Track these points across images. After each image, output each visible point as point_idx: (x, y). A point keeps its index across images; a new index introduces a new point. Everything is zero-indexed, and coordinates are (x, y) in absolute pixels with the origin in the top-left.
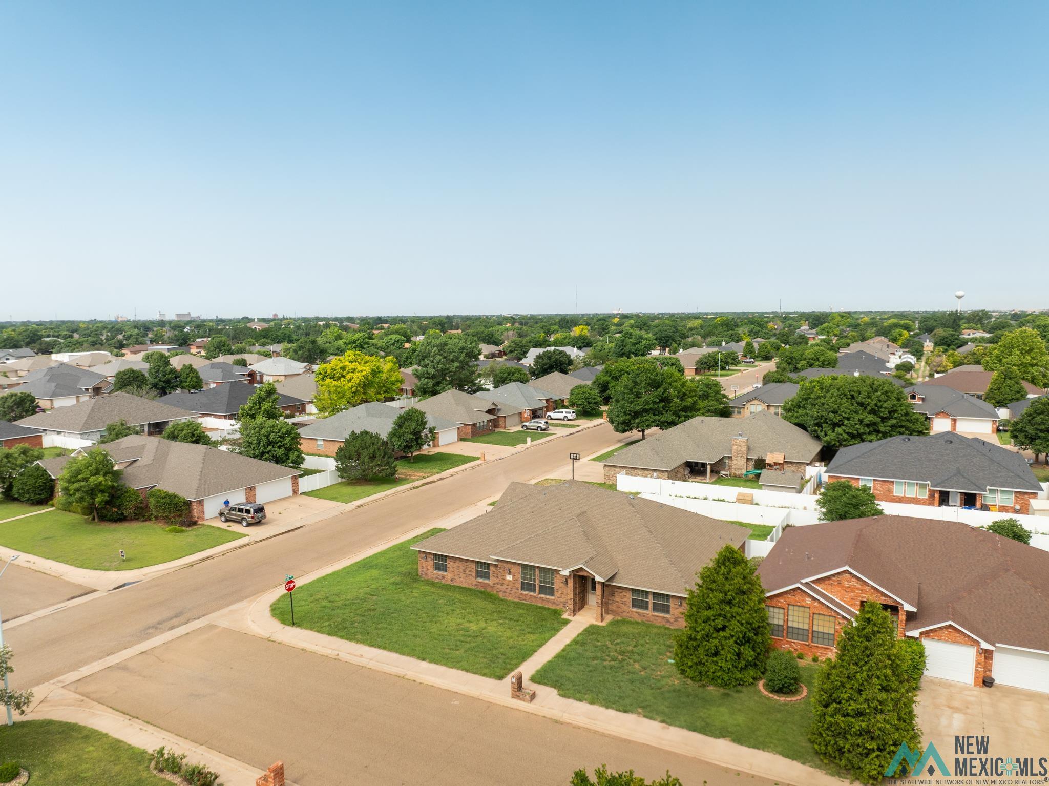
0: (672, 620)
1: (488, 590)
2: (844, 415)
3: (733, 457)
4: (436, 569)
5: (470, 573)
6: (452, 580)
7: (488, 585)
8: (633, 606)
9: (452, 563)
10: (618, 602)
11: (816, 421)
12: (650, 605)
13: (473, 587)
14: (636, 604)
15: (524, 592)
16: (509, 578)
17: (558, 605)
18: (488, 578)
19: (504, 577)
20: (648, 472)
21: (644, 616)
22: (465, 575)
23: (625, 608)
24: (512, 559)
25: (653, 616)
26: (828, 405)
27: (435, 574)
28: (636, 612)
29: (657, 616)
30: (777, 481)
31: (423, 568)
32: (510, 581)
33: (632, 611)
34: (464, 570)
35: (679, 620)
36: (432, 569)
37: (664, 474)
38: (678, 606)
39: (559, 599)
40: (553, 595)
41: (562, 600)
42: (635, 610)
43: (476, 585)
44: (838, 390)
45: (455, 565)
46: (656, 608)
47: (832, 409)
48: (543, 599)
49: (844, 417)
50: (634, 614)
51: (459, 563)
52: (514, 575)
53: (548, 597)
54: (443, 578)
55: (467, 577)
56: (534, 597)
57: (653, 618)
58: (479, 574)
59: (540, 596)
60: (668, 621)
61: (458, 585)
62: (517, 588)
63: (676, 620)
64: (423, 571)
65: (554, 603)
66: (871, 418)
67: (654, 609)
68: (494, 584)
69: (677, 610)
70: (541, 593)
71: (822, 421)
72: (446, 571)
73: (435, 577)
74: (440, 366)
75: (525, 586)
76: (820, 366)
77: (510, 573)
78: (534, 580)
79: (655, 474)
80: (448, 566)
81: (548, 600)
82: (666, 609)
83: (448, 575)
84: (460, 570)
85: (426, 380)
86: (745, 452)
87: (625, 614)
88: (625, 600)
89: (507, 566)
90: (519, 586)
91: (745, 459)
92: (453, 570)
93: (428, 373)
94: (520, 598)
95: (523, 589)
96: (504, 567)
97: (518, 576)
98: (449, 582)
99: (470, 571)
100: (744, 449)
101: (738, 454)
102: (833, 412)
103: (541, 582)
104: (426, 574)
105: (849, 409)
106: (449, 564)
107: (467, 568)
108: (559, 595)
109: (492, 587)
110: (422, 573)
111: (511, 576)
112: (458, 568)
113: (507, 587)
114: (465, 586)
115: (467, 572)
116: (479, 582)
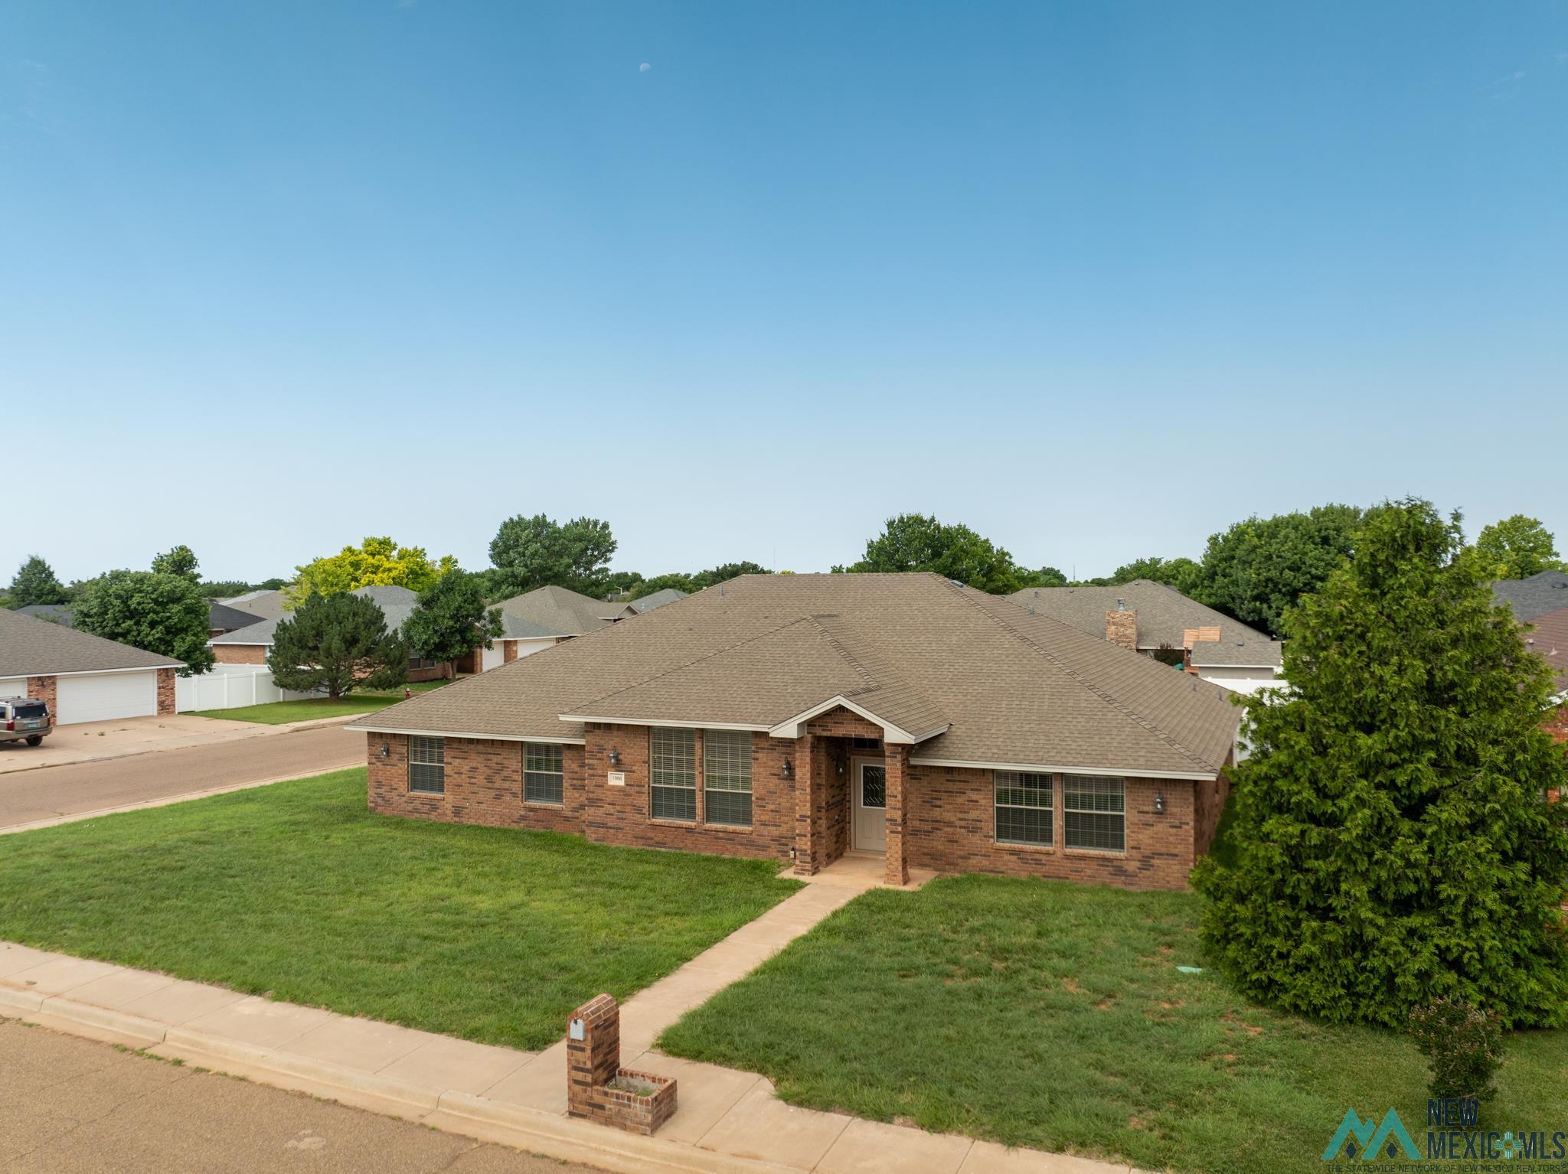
0: (1132, 866)
1: (558, 828)
2: (1313, 571)
4: (414, 785)
5: (507, 785)
6: (457, 811)
7: (555, 813)
8: (1002, 834)
9: (457, 759)
10: (950, 824)
12: (1058, 825)
13: (515, 825)
14: (1010, 825)
15: (659, 821)
16: (616, 779)
17: (763, 848)
18: (559, 797)
19: (599, 781)
21: (1038, 862)
22: (493, 793)
23: (976, 839)
24: (624, 716)
25: (1067, 857)
26: (1278, 557)
27: (412, 800)
28: (1013, 852)
29: (1082, 858)
30: (1230, 658)
31: (380, 784)
32: (620, 790)
33: (998, 850)
34: (489, 779)
35: (1156, 862)
36: (403, 787)
38: (1150, 818)
39: (765, 831)
40: (747, 821)
41: (775, 832)
42: (1006, 844)
43: (523, 818)
44: (1296, 528)
45: (466, 764)
46: (1079, 830)
47: (1288, 563)
48: (716, 837)
49: (1313, 577)
50: (1007, 857)
51: (476, 760)
52: (629, 771)
53: (731, 827)
54: (434, 807)
55: (498, 797)
56: (689, 830)
57: (1068, 864)
58: (534, 787)
59: (707, 826)
60: (1120, 871)
61: (472, 822)
62: (639, 810)
63: (1146, 863)
64: (379, 795)
65: (750, 844)
67: (1070, 839)
68: (575, 810)
69: (1150, 831)
70: (709, 817)
72: (441, 786)
73: (410, 808)
75: (664, 801)
77: (618, 765)
78: (691, 779)
80: (448, 770)
81: (730, 838)
82: (1110, 832)
83: (447, 799)
84: (480, 779)
87: (973, 861)
88: (973, 815)
89: (611, 742)
90: (644, 801)
92: (459, 781)
94: (647, 840)
95: (655, 811)
96: (602, 749)
97: (642, 772)
98: (450, 818)
99: (505, 779)
101: (1118, 642)
102: (1290, 569)
103: (711, 780)
104: (388, 802)
105: (1323, 560)
106: (453, 766)
107: (498, 772)
108: (765, 818)
109: (566, 819)
110: (379, 800)
111: (622, 775)
112: (474, 769)
113: (610, 809)
114: (494, 822)
115: (498, 782)
116: (531, 810)
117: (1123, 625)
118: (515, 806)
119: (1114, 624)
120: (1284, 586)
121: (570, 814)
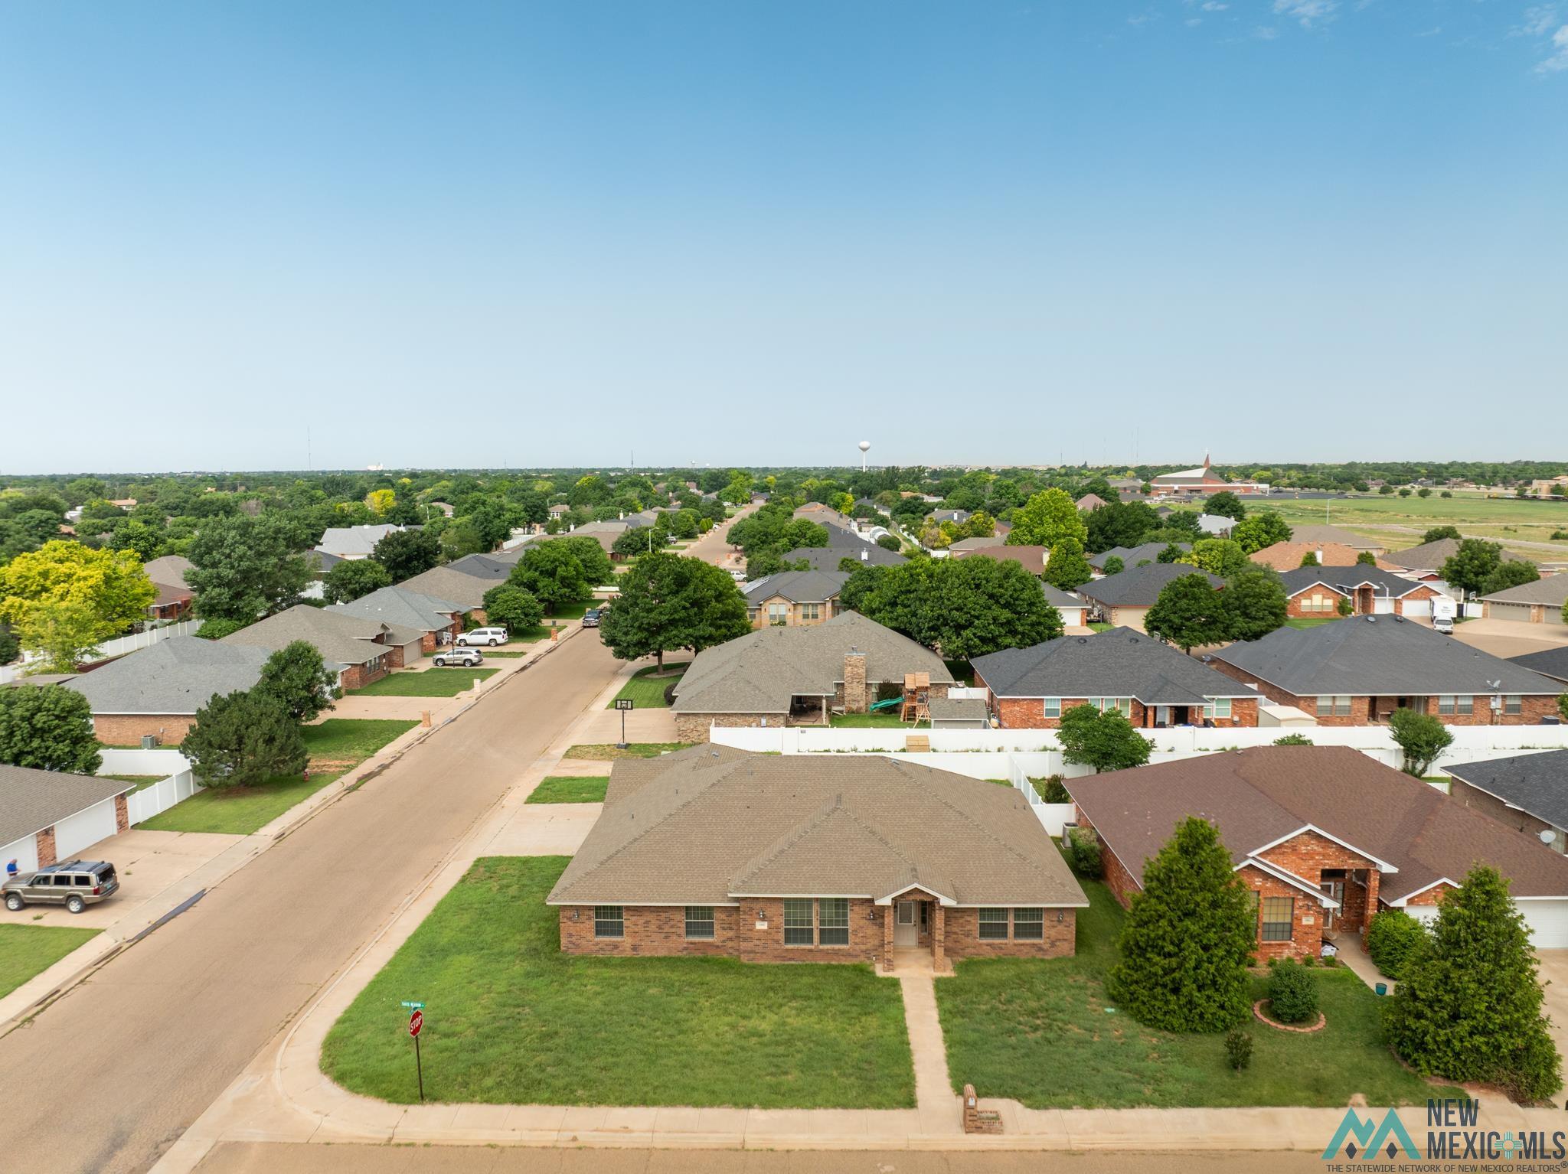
0: (1046, 947)
1: (711, 954)
2: (973, 612)
3: (846, 684)
4: (598, 933)
5: (673, 930)
6: (635, 948)
7: (710, 945)
8: (983, 935)
9: (634, 918)
10: (956, 933)
11: (931, 624)
12: (1011, 930)
13: (680, 954)
14: (986, 931)
15: (790, 946)
16: (761, 926)
17: (856, 956)
18: (711, 933)
19: (750, 927)
20: (751, 719)
21: (1001, 948)
22: (663, 935)
23: (969, 940)
24: (772, 892)
25: (1015, 945)
26: (949, 600)
27: (597, 944)
28: (987, 945)
29: (1022, 945)
30: (955, 713)
31: (570, 935)
32: (764, 931)
33: (981, 944)
34: (660, 927)
35: (1058, 943)
36: (591, 935)
37: (777, 719)
38: (1055, 923)
39: (857, 947)
40: (846, 942)
41: (863, 947)
42: (984, 941)
43: (685, 949)
44: (958, 577)
45: (641, 921)
46: (1020, 932)
47: (955, 606)
48: (827, 953)
49: (971, 616)
50: (985, 947)
51: (650, 917)
52: (770, 921)
53: (837, 947)
54: (616, 947)
55: (666, 937)
56: (810, 951)
57: (1016, 948)
58: (691, 929)
59: (821, 947)
60: (1040, 949)
61: (648, 955)
62: (777, 942)
63: (1053, 944)
64: (570, 942)
65: (848, 954)
66: (1006, 614)
67: (1017, 935)
68: (724, 941)
69: (1055, 930)
70: (822, 941)
71: (939, 623)
72: (621, 933)
73: (597, 948)
74: (245, 564)
75: (791, 936)
76: (807, 545)
77: (762, 917)
78: (810, 922)
79: (764, 721)
80: (626, 923)
81: (836, 952)
82: (1036, 931)
83: (625, 941)
84: (653, 927)
85: (217, 590)
86: (864, 675)
87: (967, 950)
88: (968, 927)
89: (757, 906)
90: (781, 936)
91: (864, 686)
92: (636, 930)
93: (219, 577)
94: (783, 958)
95: (787, 940)
96: (751, 909)
97: (779, 920)
98: (629, 953)
99: (672, 927)
100: (862, 671)
101: (853, 679)
102: (957, 610)
103: (822, 922)
104: (578, 946)
105: (978, 604)
106: (627, 921)
107: (666, 922)
108: (857, 940)
109: (718, 947)
110: (570, 945)
111: (766, 923)
112: (648, 922)
113: (758, 942)
114: (661, 953)
115: (667, 929)
116: (692, 943)
117: (856, 666)
118: (680, 942)
119: (850, 665)
120: (952, 621)
121: (720, 944)
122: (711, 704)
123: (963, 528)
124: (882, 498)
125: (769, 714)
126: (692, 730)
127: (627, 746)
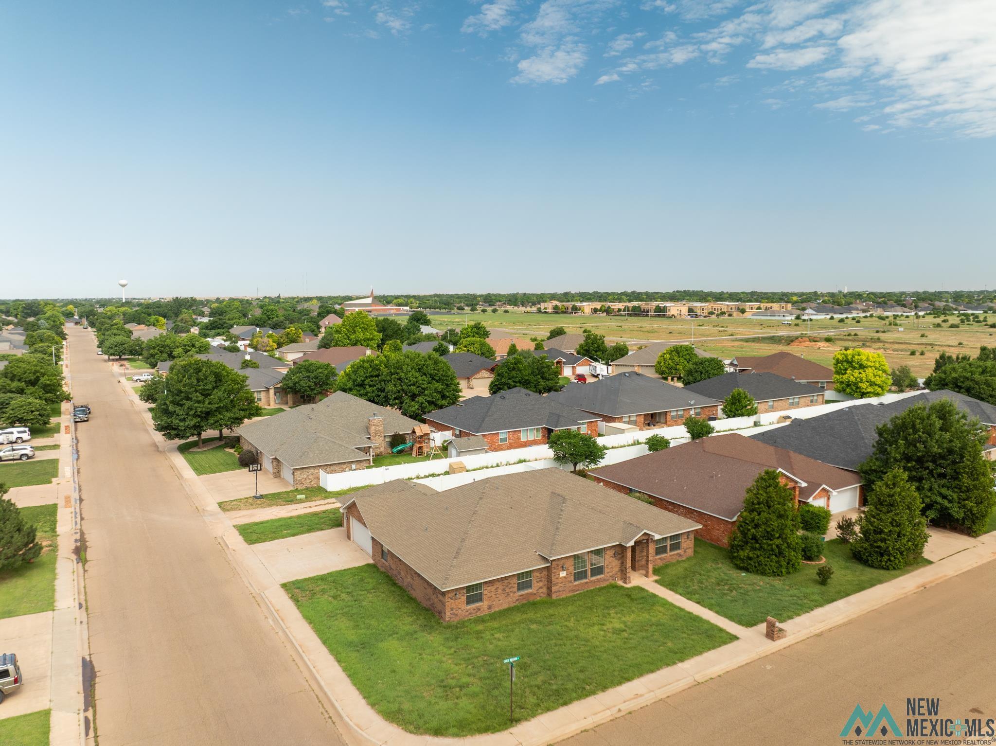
1: (531, 599)
2: (422, 386)
3: (372, 438)
4: (468, 603)
5: (511, 590)
6: (490, 607)
7: (531, 594)
8: (656, 554)
9: (489, 588)
12: (668, 548)
13: (515, 604)
14: (658, 551)
15: (577, 583)
16: (563, 574)
17: (608, 580)
18: (530, 587)
19: (556, 577)
20: (345, 466)
21: (665, 559)
22: (505, 595)
24: (568, 553)
25: (670, 556)
27: (468, 610)
29: (673, 555)
30: (471, 446)
31: (452, 609)
32: (565, 577)
33: (656, 559)
34: (504, 590)
35: (687, 550)
36: (464, 606)
37: (362, 464)
38: (686, 540)
39: (608, 575)
40: (602, 573)
41: (611, 574)
42: (658, 557)
43: (518, 600)
45: (493, 588)
46: (672, 548)
48: (594, 582)
50: (658, 560)
51: (498, 585)
52: (567, 570)
53: (599, 577)
54: (479, 610)
55: (507, 596)
56: (586, 583)
58: (521, 587)
59: (592, 579)
60: (680, 555)
61: (497, 610)
62: (571, 582)
63: (685, 552)
64: (452, 614)
65: (605, 580)
67: (671, 550)
68: (538, 590)
69: (686, 543)
70: (592, 576)
72: (481, 600)
73: (468, 613)
75: (577, 576)
77: (563, 569)
78: (586, 566)
79: (354, 466)
80: (485, 592)
81: (599, 581)
82: (678, 546)
83: (484, 604)
84: (500, 591)
89: (562, 563)
90: (572, 578)
91: (383, 438)
92: (490, 595)
94: (573, 591)
95: (575, 580)
96: (558, 565)
97: (572, 568)
98: (487, 612)
99: (510, 588)
100: (381, 428)
101: (376, 434)
102: (413, 385)
103: (592, 564)
104: (457, 615)
106: (486, 590)
107: (507, 586)
108: (608, 571)
109: (535, 594)
110: (452, 616)
111: (565, 572)
112: (497, 588)
113: (561, 585)
114: (505, 606)
115: (508, 590)
116: (521, 596)
117: (378, 426)
118: (515, 596)
119: (374, 425)
121: (536, 592)
122: (317, 459)
123: (281, 337)
124: (182, 319)
125: (357, 461)
126: (306, 479)
127: (262, 497)
